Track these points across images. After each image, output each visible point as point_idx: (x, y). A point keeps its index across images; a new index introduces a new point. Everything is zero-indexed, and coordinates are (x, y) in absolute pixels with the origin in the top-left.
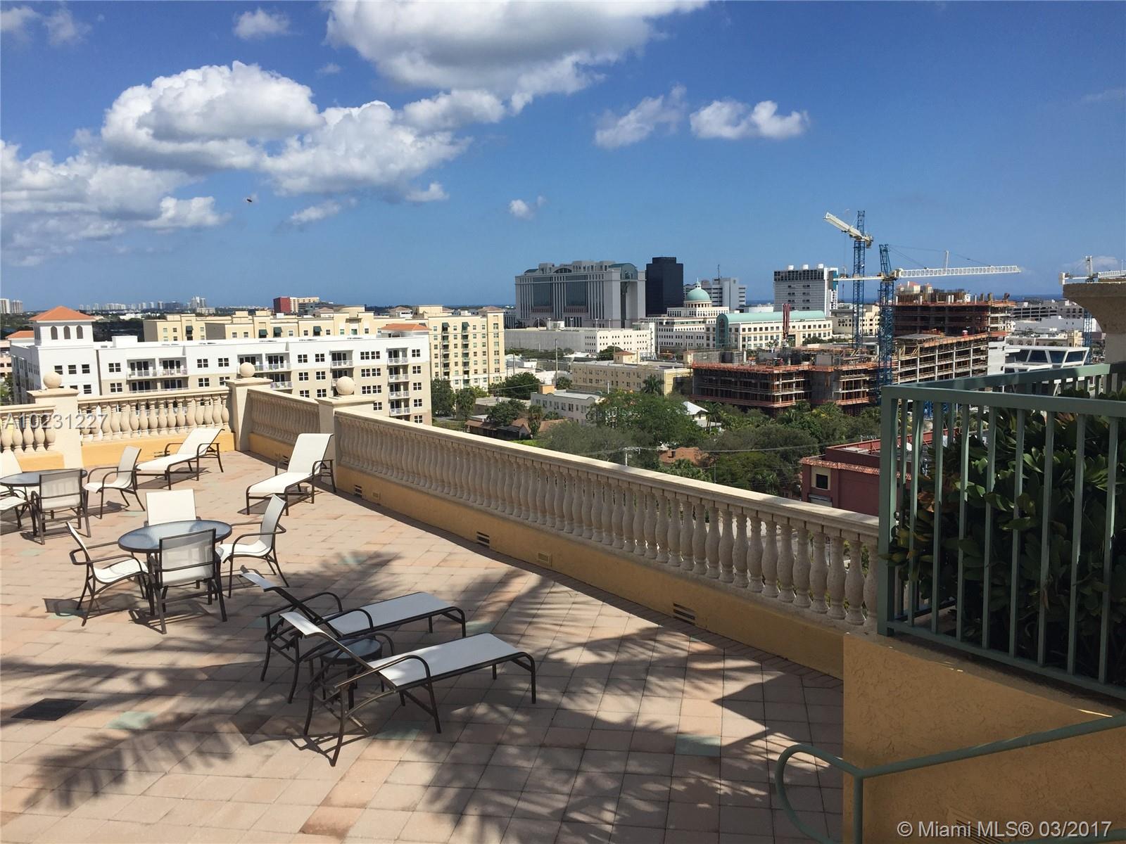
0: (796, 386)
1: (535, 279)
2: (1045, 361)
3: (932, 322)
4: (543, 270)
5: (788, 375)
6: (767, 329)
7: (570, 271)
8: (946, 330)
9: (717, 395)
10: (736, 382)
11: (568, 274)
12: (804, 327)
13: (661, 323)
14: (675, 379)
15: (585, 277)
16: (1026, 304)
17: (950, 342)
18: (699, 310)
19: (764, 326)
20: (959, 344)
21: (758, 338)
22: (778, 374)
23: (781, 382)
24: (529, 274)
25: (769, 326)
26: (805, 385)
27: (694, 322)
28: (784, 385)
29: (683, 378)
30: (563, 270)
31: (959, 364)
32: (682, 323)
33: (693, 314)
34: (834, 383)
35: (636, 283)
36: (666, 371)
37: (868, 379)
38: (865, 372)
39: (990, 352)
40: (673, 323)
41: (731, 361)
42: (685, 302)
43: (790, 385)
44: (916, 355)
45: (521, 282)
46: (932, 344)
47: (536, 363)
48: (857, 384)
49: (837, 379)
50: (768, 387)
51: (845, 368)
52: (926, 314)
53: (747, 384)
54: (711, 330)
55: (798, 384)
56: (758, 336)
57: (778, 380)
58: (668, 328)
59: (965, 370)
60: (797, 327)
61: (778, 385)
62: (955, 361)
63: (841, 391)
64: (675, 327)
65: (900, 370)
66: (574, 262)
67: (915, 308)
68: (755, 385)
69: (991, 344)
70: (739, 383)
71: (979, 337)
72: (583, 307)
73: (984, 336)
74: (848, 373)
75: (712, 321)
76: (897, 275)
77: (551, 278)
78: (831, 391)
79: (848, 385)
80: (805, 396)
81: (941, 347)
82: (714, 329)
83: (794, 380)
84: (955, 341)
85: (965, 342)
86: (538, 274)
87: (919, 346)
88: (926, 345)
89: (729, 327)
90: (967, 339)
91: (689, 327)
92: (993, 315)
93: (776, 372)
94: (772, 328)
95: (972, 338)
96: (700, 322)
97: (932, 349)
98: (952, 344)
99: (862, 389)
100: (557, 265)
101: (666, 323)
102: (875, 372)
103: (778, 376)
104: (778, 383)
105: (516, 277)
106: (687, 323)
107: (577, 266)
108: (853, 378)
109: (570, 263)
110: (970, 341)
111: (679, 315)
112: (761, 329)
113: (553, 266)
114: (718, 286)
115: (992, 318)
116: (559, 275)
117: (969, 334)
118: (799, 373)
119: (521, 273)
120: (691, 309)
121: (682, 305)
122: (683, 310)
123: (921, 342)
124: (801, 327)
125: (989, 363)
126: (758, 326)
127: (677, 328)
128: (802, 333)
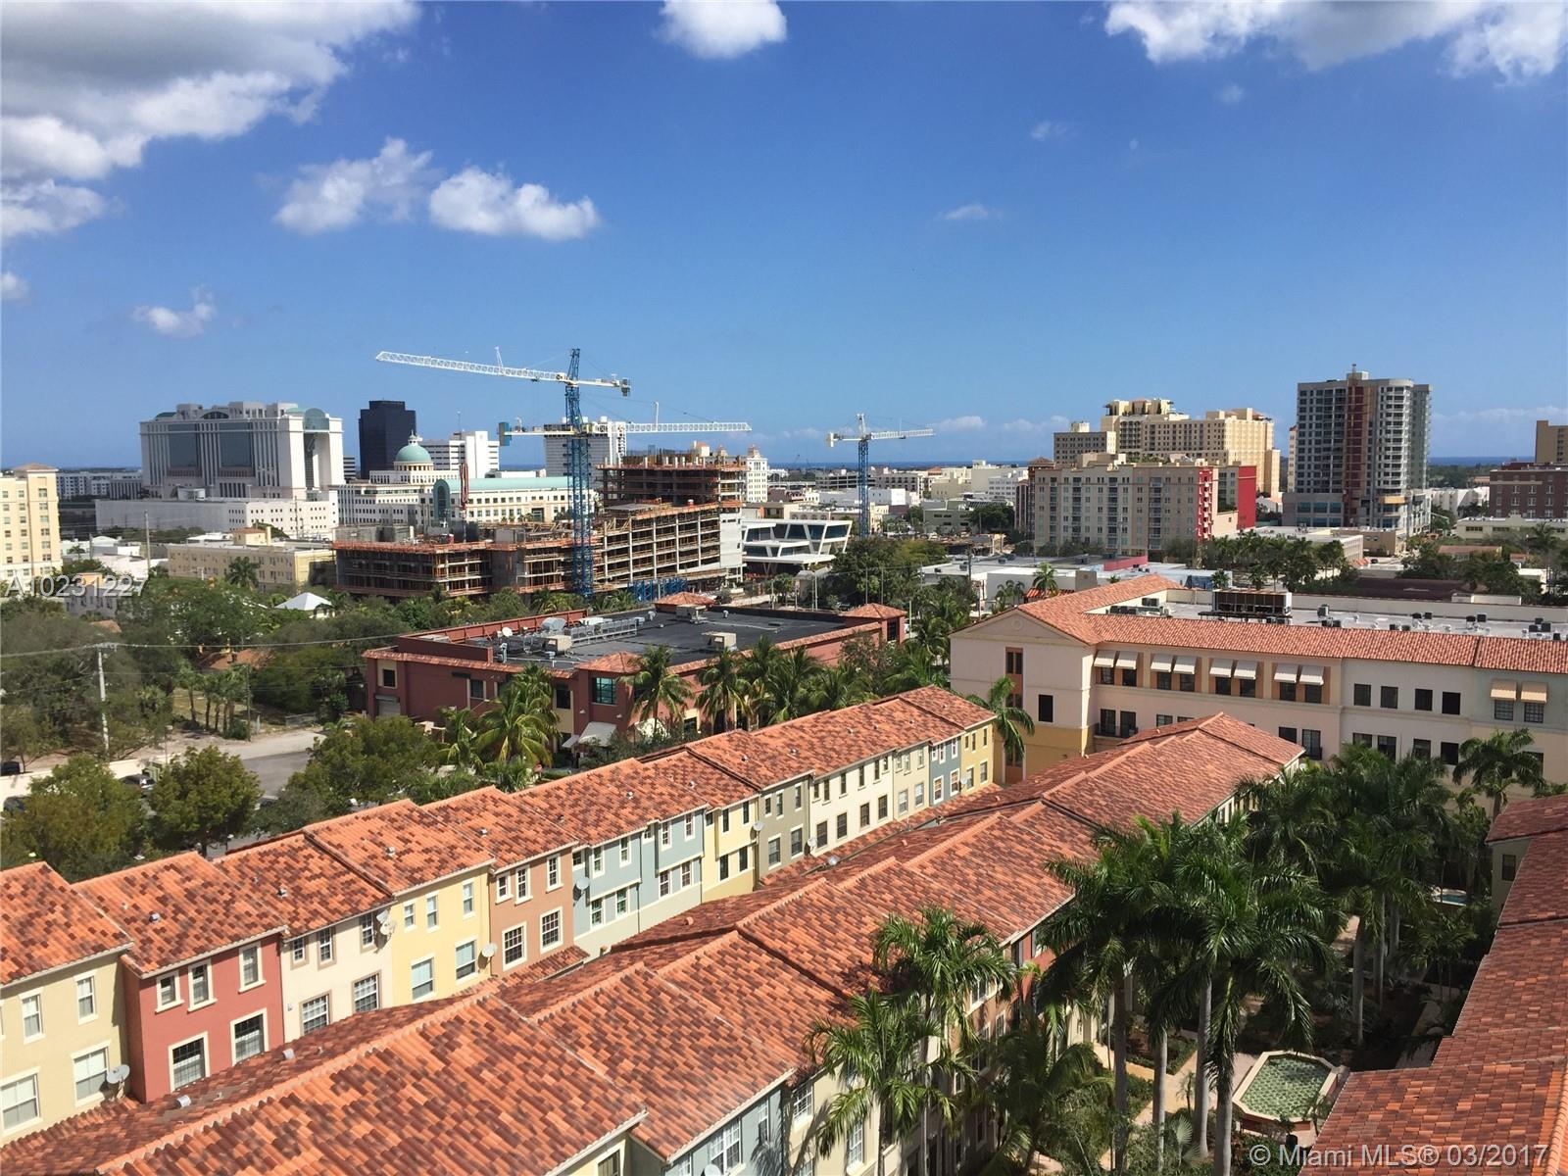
0: (470, 570)
1: (172, 427)
2: (803, 536)
3: (659, 490)
4: (183, 413)
5: (458, 555)
6: (503, 500)
7: (226, 416)
8: (675, 499)
9: (369, 585)
10: (368, 565)
11: (222, 421)
12: (555, 498)
13: (358, 492)
14: (313, 565)
15: (250, 425)
16: (844, 472)
17: (669, 513)
18: (413, 473)
19: (499, 496)
20: (681, 516)
21: (492, 513)
22: (443, 555)
23: (448, 564)
24: (164, 419)
25: (507, 496)
26: (483, 568)
27: (406, 491)
28: (453, 569)
29: (324, 564)
30: (216, 414)
31: (683, 541)
32: (389, 492)
33: (406, 480)
34: (517, 565)
35: (327, 435)
36: (299, 554)
37: (562, 559)
38: (559, 550)
39: (722, 526)
40: (376, 492)
41: (391, 539)
42: (396, 463)
43: (461, 569)
44: (627, 529)
45: (149, 431)
46: (646, 516)
47: (138, 548)
48: (548, 566)
49: (521, 560)
50: (430, 571)
51: (529, 546)
52: (651, 479)
53: (406, 569)
54: (427, 501)
55: (472, 568)
56: (484, 510)
57: (443, 562)
58: (369, 499)
59: (692, 548)
60: (545, 498)
61: (443, 569)
62: (678, 536)
63: (527, 575)
64: (378, 498)
65: (607, 548)
66: (231, 404)
67: (639, 472)
68: (391, 568)
69: (723, 516)
70: (396, 568)
71: (706, 508)
72: (247, 469)
73: (713, 506)
74: (534, 551)
75: (429, 489)
76: (590, 430)
77: (196, 427)
78: (514, 575)
79: (535, 568)
80: (483, 583)
81: (658, 519)
82: (431, 501)
83: (466, 562)
84: (676, 513)
85: (689, 513)
86: (174, 419)
87: (631, 518)
88: (639, 518)
89: (452, 497)
90: (692, 510)
91: (398, 498)
92: (723, 482)
93: (438, 552)
94: (511, 499)
95: (697, 509)
96: (415, 491)
97: (648, 522)
98: (673, 516)
99: (556, 573)
100: (208, 407)
101: (366, 492)
102: (571, 550)
103: (442, 558)
104: (442, 566)
105: (142, 423)
106: (396, 492)
107: (237, 409)
108: (543, 558)
109: (226, 404)
110: (696, 513)
111: (386, 481)
112: (495, 500)
113: (200, 408)
114: (458, 443)
115: (723, 485)
116: (210, 421)
117: (695, 503)
118: (473, 554)
119: (150, 417)
120: (403, 473)
121: (392, 468)
122: (392, 474)
123: (634, 513)
124: (552, 499)
125: (722, 539)
126: (491, 497)
127: (381, 499)
128: (552, 507)
